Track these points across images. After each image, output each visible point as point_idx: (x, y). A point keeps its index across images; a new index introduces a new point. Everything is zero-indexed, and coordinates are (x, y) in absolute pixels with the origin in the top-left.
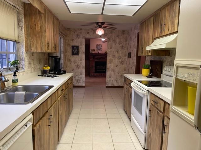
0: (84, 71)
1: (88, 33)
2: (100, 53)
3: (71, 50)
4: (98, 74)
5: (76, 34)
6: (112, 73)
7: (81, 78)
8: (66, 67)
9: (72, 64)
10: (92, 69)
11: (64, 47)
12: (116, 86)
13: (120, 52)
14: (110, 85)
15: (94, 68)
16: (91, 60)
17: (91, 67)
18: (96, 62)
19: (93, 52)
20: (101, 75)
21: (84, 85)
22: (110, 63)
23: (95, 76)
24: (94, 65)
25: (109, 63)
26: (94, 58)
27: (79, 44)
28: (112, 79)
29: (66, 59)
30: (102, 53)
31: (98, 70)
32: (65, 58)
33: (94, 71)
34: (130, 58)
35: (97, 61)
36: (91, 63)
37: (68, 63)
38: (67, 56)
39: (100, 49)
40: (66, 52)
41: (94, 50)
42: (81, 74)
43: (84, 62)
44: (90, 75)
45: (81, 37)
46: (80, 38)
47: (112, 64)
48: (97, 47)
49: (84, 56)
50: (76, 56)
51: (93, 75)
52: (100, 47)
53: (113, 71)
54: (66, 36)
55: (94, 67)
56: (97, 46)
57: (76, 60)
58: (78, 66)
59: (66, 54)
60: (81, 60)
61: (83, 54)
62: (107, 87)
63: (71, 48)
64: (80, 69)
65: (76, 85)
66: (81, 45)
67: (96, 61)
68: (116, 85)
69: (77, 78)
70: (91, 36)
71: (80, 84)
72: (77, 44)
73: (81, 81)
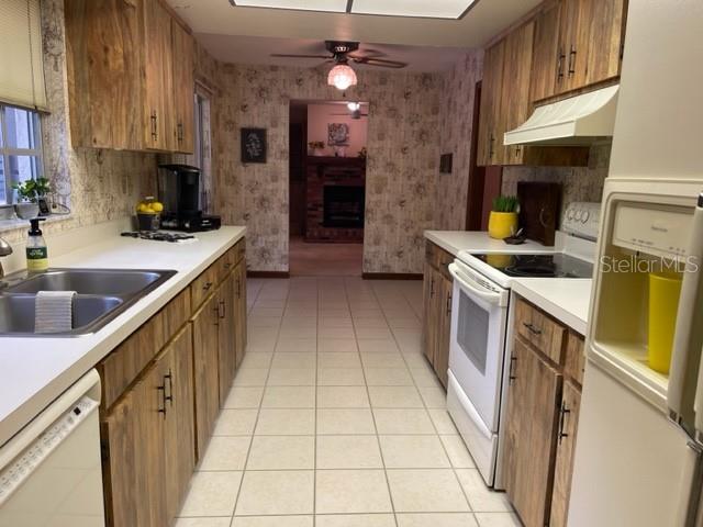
0: (284, 220)
1: (299, 82)
2: (342, 154)
3: (239, 141)
4: (335, 232)
5: (255, 85)
6: (386, 229)
7: (275, 244)
8: (222, 205)
9: (244, 193)
10: (314, 213)
11: (213, 132)
12: (397, 272)
13: (414, 153)
14: (376, 269)
15: (321, 209)
16: (309, 179)
17: (309, 205)
18: (327, 189)
19: (318, 153)
20: (347, 233)
21: (284, 268)
22: (379, 191)
23: (324, 239)
24: (320, 198)
25: (373, 190)
26: (320, 174)
27: (268, 123)
28: (384, 248)
29: (222, 177)
30: (348, 156)
31: (334, 218)
32: (218, 172)
33: (321, 220)
34: (448, 175)
35: (333, 183)
36: (309, 191)
37: (228, 190)
38: (226, 167)
39: (342, 142)
40: (221, 151)
41: (321, 145)
42: (275, 231)
43: (283, 186)
44: (308, 234)
45: (275, 95)
46: (270, 100)
47: (386, 197)
48: (330, 135)
49: (284, 166)
50: (256, 166)
51: (316, 234)
52: (343, 135)
53: (388, 218)
54: (220, 94)
55: (320, 206)
56: (333, 128)
57: (257, 178)
58: (263, 202)
59: (221, 157)
60: (275, 179)
61: (281, 159)
62: (367, 276)
63: (239, 138)
64: (270, 214)
65: (258, 269)
66: (275, 124)
67: (327, 183)
68: (397, 268)
69: (261, 244)
70: (310, 94)
71: (270, 267)
72: (258, 123)
73: (275, 256)
